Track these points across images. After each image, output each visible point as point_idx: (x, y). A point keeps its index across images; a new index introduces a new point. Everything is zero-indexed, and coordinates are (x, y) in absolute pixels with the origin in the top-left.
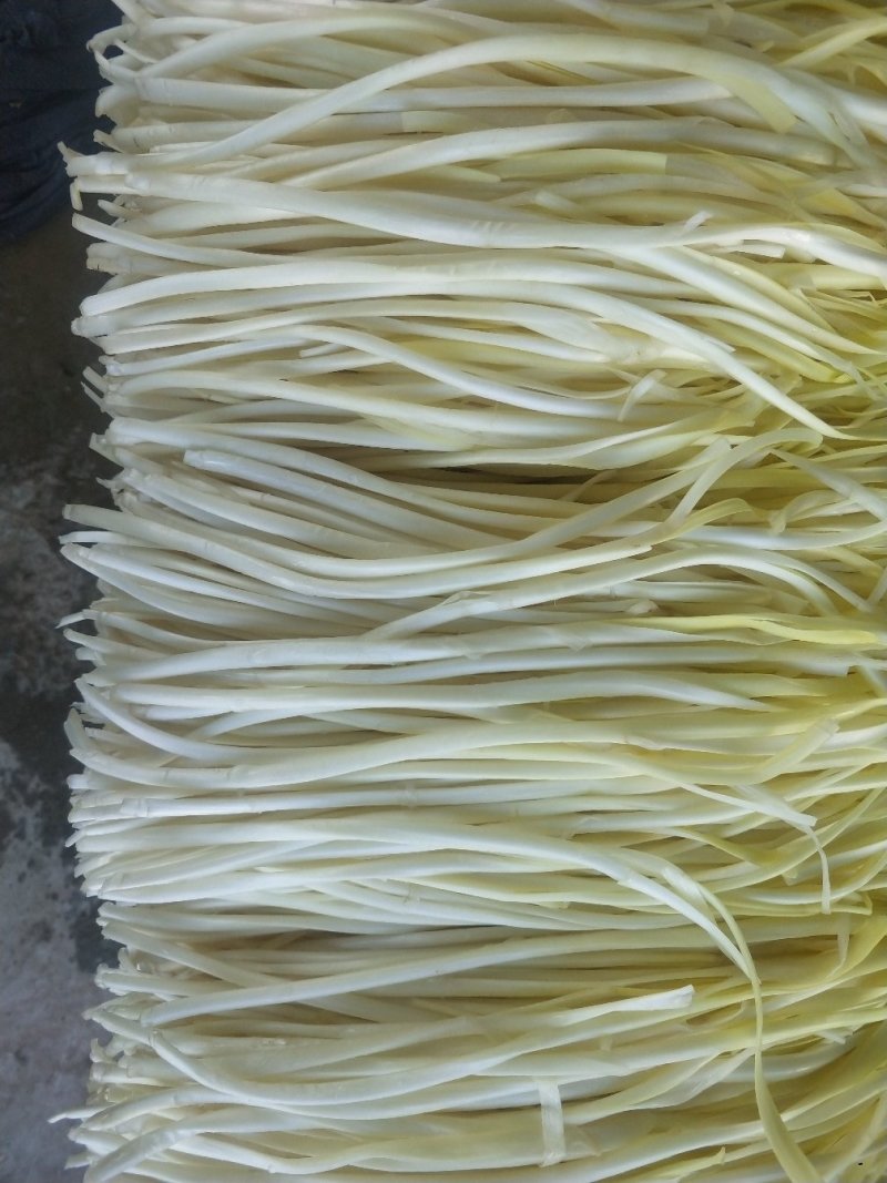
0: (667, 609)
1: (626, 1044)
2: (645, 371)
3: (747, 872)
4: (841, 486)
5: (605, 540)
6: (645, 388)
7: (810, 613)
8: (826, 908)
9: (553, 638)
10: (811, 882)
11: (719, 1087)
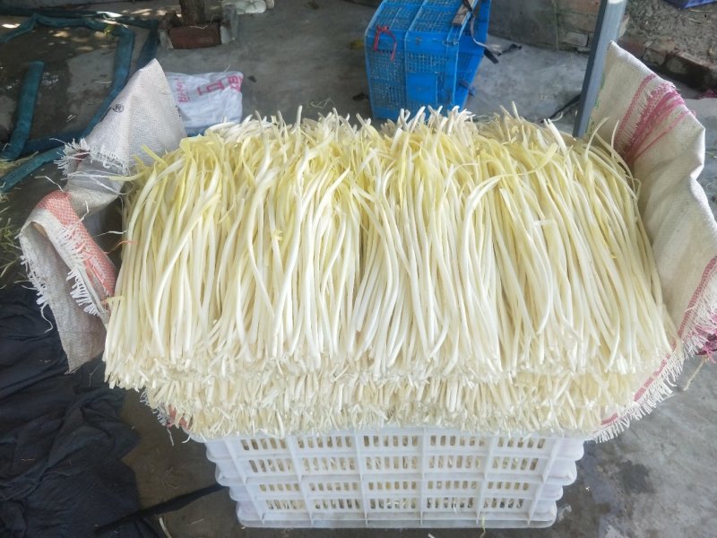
0: (398, 202)
1: (520, 206)
2: (334, 209)
3: (470, 183)
4: (363, 167)
5: (380, 216)
6: (338, 209)
7: (397, 173)
8: (479, 164)
9: (407, 226)
10: (472, 168)
11: (532, 188)
